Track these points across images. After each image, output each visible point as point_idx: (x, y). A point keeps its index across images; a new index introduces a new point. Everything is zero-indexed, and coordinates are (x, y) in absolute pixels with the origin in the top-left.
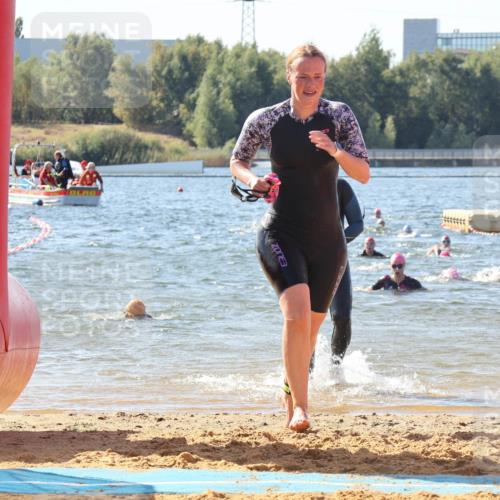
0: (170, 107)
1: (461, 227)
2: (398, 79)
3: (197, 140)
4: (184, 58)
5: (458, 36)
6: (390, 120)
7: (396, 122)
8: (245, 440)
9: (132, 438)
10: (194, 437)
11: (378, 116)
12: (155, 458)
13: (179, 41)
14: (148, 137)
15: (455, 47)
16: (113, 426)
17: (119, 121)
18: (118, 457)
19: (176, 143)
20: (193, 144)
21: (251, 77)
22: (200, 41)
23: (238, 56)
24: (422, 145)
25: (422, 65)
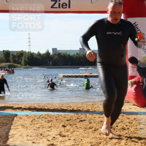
0: (19, 60)
1: (61, 77)
2: (52, 56)
3: (23, 65)
4: (20, 53)
5: (60, 50)
6: (51, 62)
7: (52, 62)
8: (31, 107)
9: (14, 107)
10: (23, 107)
11: (49, 61)
12: (17, 110)
13: (19, 51)
14: (16, 65)
15: (60, 52)
16: (11, 106)
17: (11, 62)
18: (12, 110)
19: (20, 65)
20: (22, 65)
21: (30, 56)
22: (22, 51)
23: (28, 53)
24: (55, 66)
25: (55, 54)
